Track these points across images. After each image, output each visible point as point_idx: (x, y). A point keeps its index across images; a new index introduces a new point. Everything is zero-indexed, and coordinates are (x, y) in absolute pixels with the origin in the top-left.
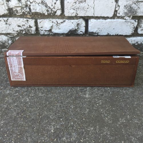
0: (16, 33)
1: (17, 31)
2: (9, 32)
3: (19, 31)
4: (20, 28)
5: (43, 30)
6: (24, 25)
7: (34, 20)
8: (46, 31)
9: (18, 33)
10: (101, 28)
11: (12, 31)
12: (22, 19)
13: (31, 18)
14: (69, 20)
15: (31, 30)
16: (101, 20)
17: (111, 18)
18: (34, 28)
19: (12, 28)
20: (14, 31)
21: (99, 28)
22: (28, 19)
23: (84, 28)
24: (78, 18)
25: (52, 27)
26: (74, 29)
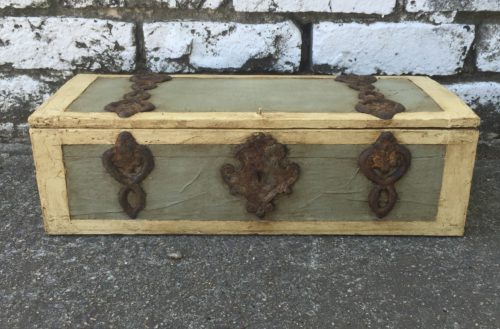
0: (70, 70)
1: (73, 63)
2: (45, 66)
3: (80, 62)
4: (83, 52)
5: (162, 58)
6: (97, 42)
7: (129, 26)
8: (170, 60)
9: (74, 68)
10: (353, 51)
11: (57, 60)
12: (91, 21)
13: (120, 17)
14: (249, 26)
15: (121, 59)
16: (354, 25)
17: (387, 19)
18: (129, 53)
19: (55, 52)
20: (62, 60)
21: (348, 53)
22: (110, 22)
23: (299, 51)
24: (279, 17)
25: (190, 47)
26: (265, 54)
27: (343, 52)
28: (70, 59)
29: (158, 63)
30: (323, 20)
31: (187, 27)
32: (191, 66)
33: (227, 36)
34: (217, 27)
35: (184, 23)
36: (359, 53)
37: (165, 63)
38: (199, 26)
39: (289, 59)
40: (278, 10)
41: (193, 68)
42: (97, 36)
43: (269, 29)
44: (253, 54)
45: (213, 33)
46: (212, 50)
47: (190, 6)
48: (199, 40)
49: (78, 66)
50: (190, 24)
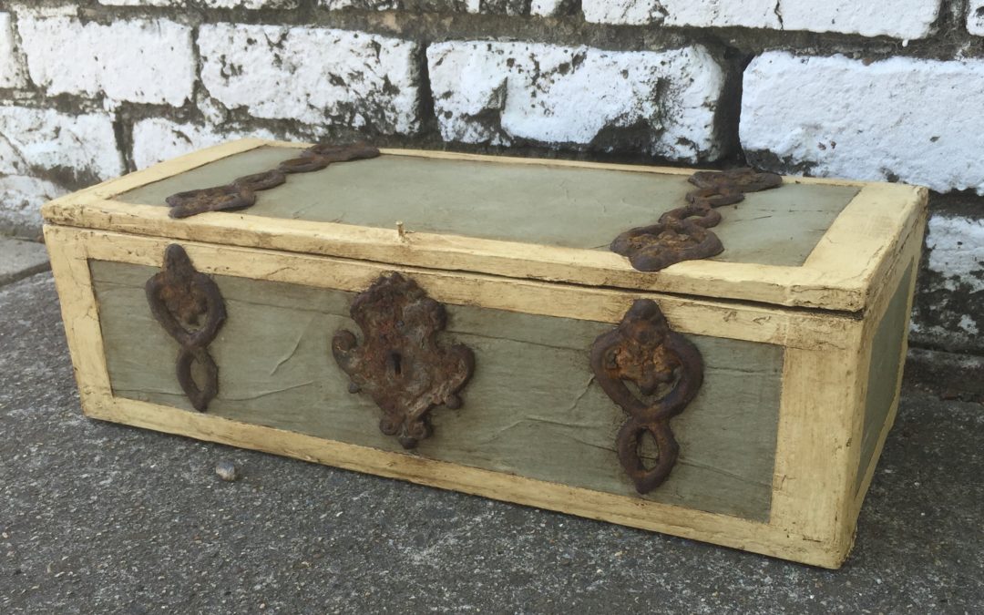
0: (324, 126)
1: (327, 112)
2: (289, 116)
3: (334, 113)
4: (340, 94)
5: (456, 114)
6: (356, 76)
7: (408, 46)
8: (468, 119)
9: (328, 122)
11: (304, 106)
12: (350, 34)
14: (609, 53)
15: (393, 109)
16: (836, 62)
18: (406, 100)
19: (300, 92)
20: (312, 107)
21: (817, 127)
22: (378, 38)
23: (708, 116)
26: (633, 119)
27: (803, 126)
28: (321, 104)
29: (451, 121)
30: (771, 49)
31: (501, 52)
32: (503, 133)
33: (569, 75)
34: (551, 55)
35: (496, 45)
36: (841, 130)
37: (461, 123)
38: (520, 51)
39: (686, 134)
40: (669, 22)
41: (508, 138)
42: (357, 64)
43: (644, 63)
44: (611, 117)
45: (543, 69)
46: (543, 104)
47: (509, 11)
48: (518, 80)
49: (334, 118)
50: (507, 46)
